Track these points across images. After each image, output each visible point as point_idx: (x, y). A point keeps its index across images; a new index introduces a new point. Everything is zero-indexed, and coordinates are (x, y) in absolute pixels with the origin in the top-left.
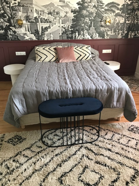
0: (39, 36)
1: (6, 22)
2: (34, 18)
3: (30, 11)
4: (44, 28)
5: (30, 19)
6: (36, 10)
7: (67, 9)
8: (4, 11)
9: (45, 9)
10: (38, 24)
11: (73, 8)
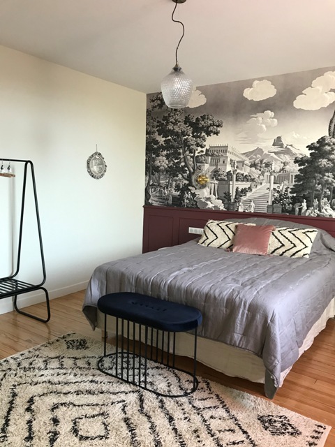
0: (229, 204)
1: (186, 179)
2: (225, 174)
3: (221, 162)
4: (240, 190)
5: (219, 175)
6: (231, 160)
7: (287, 158)
8: (185, 163)
9: (247, 159)
10: (231, 183)
11: (298, 156)
